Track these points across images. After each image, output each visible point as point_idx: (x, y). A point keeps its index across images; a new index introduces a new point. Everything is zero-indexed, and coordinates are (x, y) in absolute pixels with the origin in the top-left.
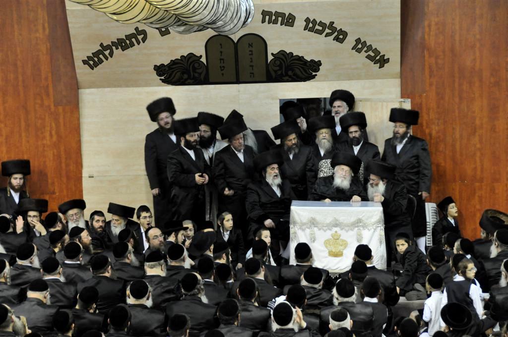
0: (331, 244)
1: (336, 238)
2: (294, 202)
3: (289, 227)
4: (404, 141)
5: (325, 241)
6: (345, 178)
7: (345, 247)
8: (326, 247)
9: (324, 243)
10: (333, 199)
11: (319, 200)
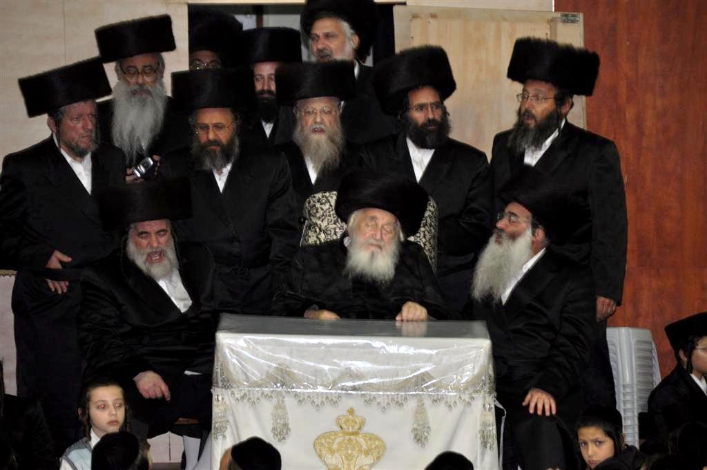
0: (335, 447)
1: (351, 429)
2: (226, 320)
3: (211, 395)
4: (548, 142)
5: (317, 439)
6: (380, 247)
7: (378, 458)
8: (320, 456)
9: (314, 445)
10: (343, 312)
11: (299, 314)
